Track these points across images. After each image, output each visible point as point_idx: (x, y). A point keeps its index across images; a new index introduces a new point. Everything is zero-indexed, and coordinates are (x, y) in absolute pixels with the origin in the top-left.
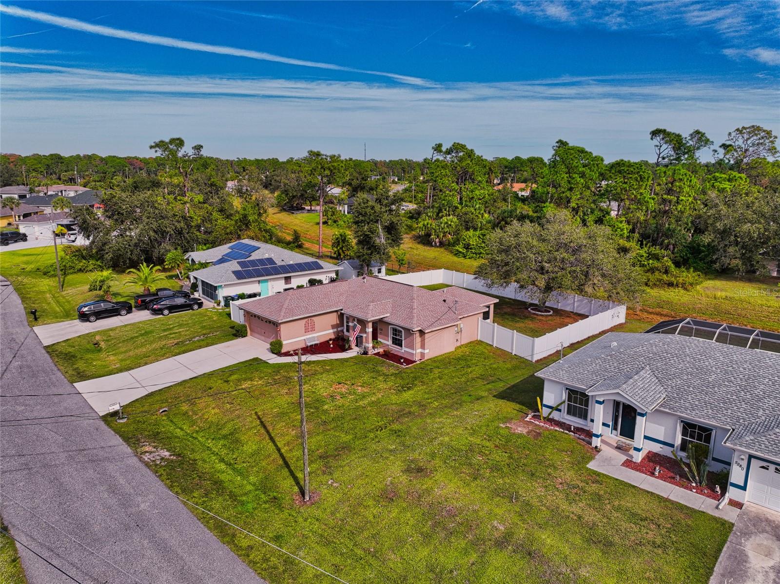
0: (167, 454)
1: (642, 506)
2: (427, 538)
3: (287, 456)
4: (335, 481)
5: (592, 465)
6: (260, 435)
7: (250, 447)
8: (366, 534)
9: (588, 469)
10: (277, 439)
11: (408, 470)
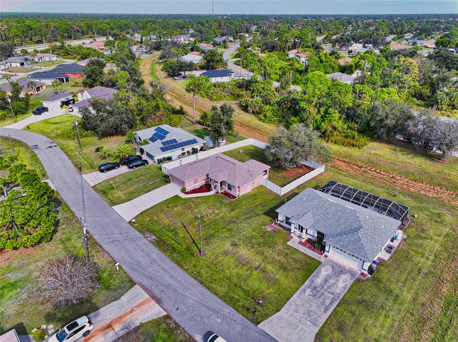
0: (155, 237)
1: (299, 257)
2: (237, 266)
3: (194, 239)
4: (210, 248)
5: (288, 243)
6: (184, 231)
7: (181, 235)
8: (220, 265)
9: (287, 245)
10: (190, 232)
11: (232, 245)
